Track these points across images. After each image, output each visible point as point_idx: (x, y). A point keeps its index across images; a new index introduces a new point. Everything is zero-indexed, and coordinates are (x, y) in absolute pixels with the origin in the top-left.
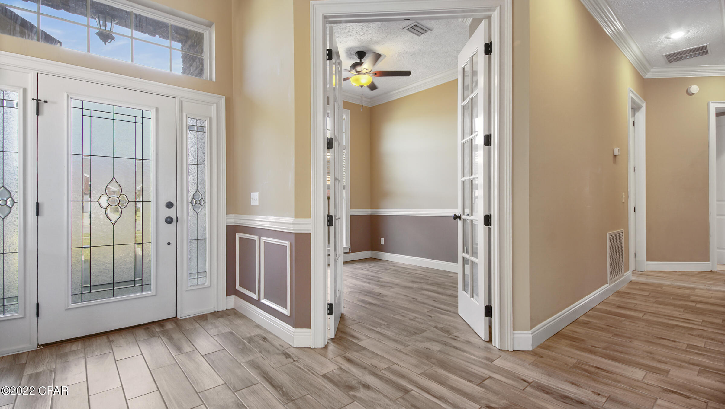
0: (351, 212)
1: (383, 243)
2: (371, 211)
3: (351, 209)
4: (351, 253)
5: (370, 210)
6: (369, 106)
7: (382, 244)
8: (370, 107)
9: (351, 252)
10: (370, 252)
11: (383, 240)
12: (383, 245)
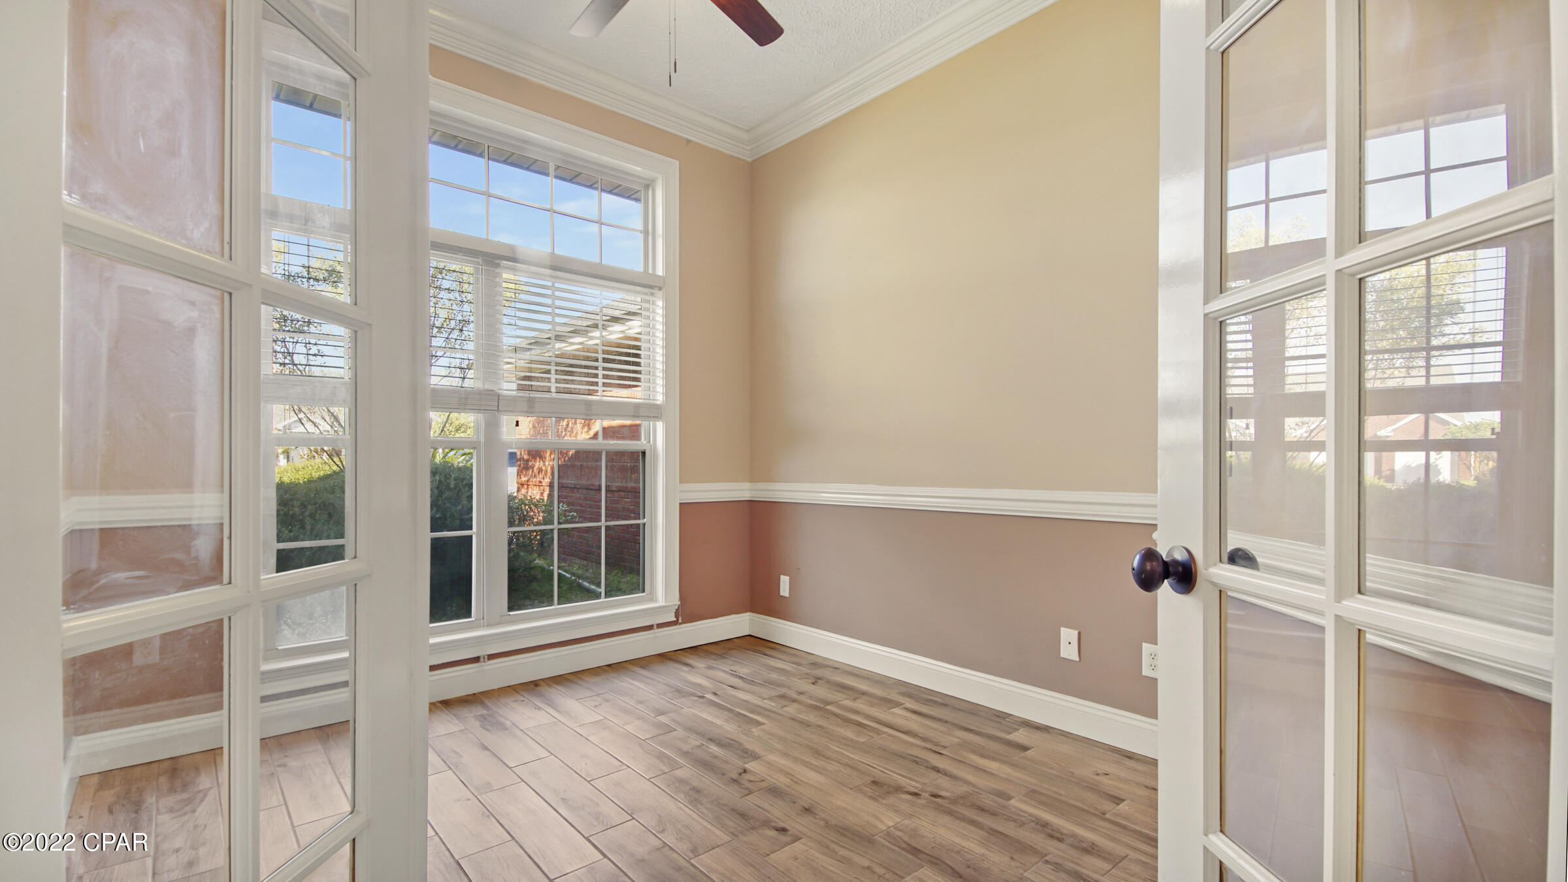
0: (681, 491)
1: (785, 591)
2: (750, 490)
3: (680, 483)
4: (680, 624)
5: (747, 485)
6: (745, 158)
7: (782, 593)
8: (749, 160)
9: (680, 621)
10: (747, 616)
11: (785, 581)
12: (786, 597)
